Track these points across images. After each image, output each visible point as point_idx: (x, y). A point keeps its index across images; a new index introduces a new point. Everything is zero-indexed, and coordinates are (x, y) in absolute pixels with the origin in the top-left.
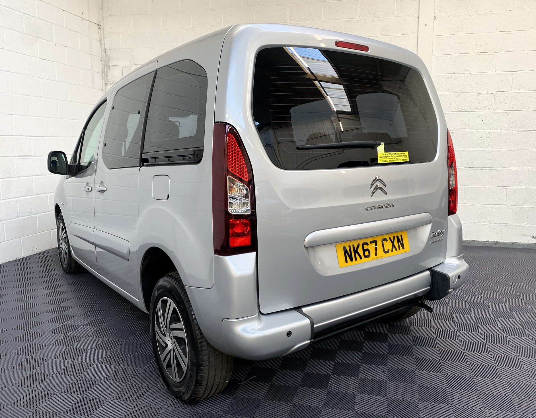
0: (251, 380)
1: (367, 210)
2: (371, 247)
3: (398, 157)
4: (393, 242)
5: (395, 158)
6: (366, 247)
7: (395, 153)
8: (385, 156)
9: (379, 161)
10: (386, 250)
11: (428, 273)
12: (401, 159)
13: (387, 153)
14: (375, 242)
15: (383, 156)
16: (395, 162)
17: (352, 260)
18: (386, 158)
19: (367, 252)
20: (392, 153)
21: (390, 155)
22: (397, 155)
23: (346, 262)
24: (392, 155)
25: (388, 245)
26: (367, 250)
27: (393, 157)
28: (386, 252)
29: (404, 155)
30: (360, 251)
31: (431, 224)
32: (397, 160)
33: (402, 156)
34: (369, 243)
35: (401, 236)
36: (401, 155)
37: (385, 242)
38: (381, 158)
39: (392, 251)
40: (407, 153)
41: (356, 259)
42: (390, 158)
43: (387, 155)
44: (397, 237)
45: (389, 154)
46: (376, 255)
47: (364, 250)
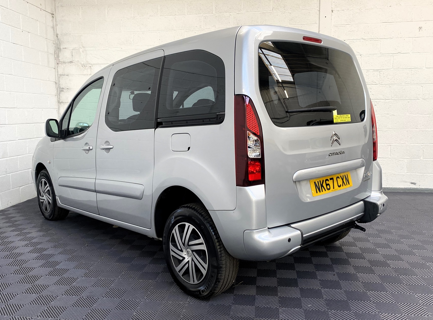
0: (241, 284)
1: (329, 155)
2: (330, 182)
3: (345, 118)
4: (343, 179)
5: (343, 119)
6: (327, 182)
7: (343, 115)
8: (337, 117)
9: (334, 121)
10: (339, 185)
11: (362, 202)
12: (347, 120)
13: (338, 115)
14: (333, 179)
15: (336, 117)
16: (343, 121)
17: (320, 192)
18: (338, 119)
19: (329, 186)
20: (341, 115)
21: (340, 117)
22: (344, 117)
23: (317, 193)
24: (342, 117)
25: (340, 182)
26: (328, 184)
27: (342, 118)
28: (339, 186)
29: (348, 117)
30: (324, 185)
31: (364, 167)
32: (344, 120)
33: (347, 118)
34: (329, 180)
35: (347, 175)
36: (346, 117)
37: (338, 179)
38: (335, 119)
39: (343, 186)
40: (349, 115)
41: (322, 191)
42: (341, 119)
43: (339, 117)
44: (345, 175)
45: (340, 116)
46: (334, 188)
47: (327, 185)
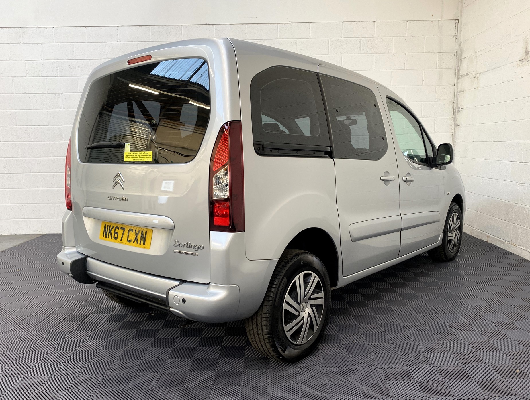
1: (108, 198)
2: (120, 232)
3: (141, 157)
4: (137, 235)
5: (138, 157)
6: (117, 230)
7: (139, 152)
8: (130, 155)
9: (125, 160)
12: (144, 159)
13: (131, 153)
14: (124, 229)
15: (128, 155)
16: (138, 161)
17: (106, 237)
18: (131, 157)
19: (117, 235)
20: (136, 152)
21: (134, 155)
22: (140, 155)
23: (103, 236)
24: (136, 155)
25: (132, 236)
26: (117, 233)
27: (137, 157)
28: (129, 241)
29: (147, 154)
30: (113, 232)
32: (140, 159)
33: (145, 156)
34: (120, 228)
35: (146, 232)
36: (144, 154)
37: (130, 232)
38: (127, 157)
39: (134, 243)
40: (150, 153)
41: (108, 238)
42: (134, 157)
43: (131, 155)
44: (142, 232)
45: (134, 153)
46: (121, 240)
47: (115, 233)
